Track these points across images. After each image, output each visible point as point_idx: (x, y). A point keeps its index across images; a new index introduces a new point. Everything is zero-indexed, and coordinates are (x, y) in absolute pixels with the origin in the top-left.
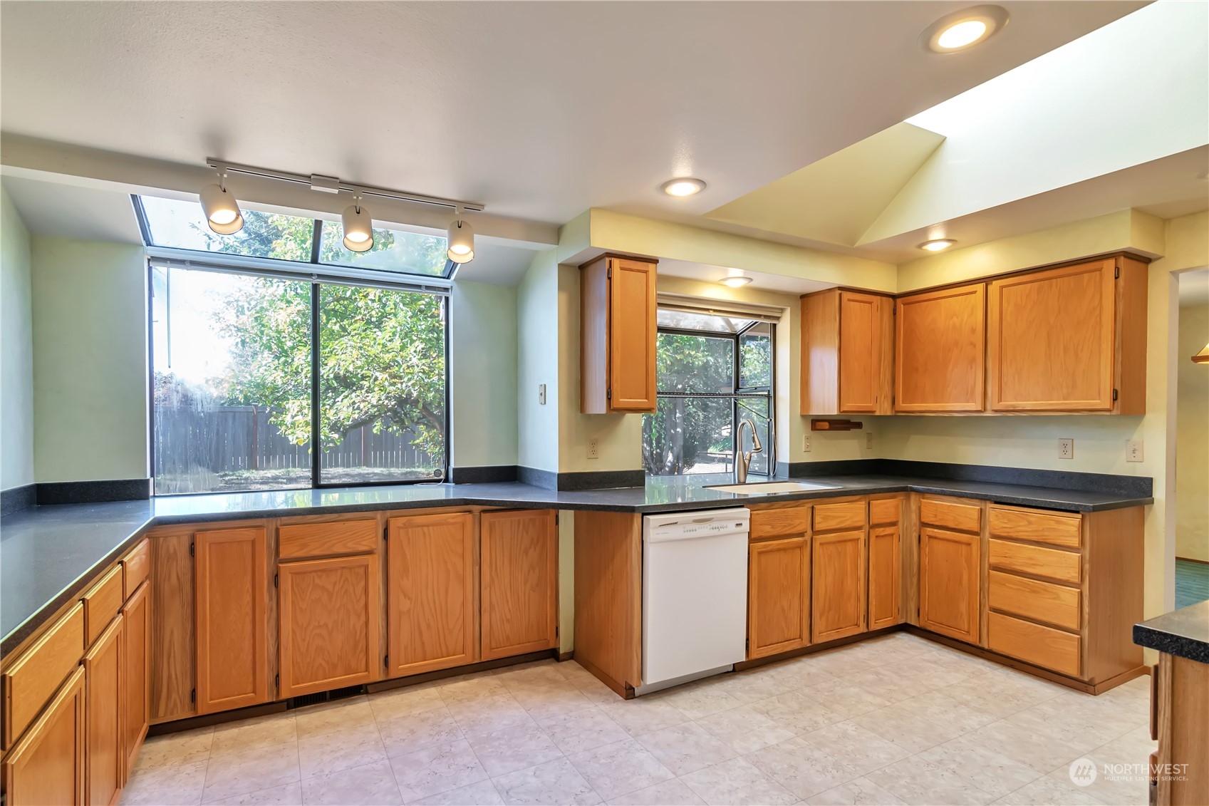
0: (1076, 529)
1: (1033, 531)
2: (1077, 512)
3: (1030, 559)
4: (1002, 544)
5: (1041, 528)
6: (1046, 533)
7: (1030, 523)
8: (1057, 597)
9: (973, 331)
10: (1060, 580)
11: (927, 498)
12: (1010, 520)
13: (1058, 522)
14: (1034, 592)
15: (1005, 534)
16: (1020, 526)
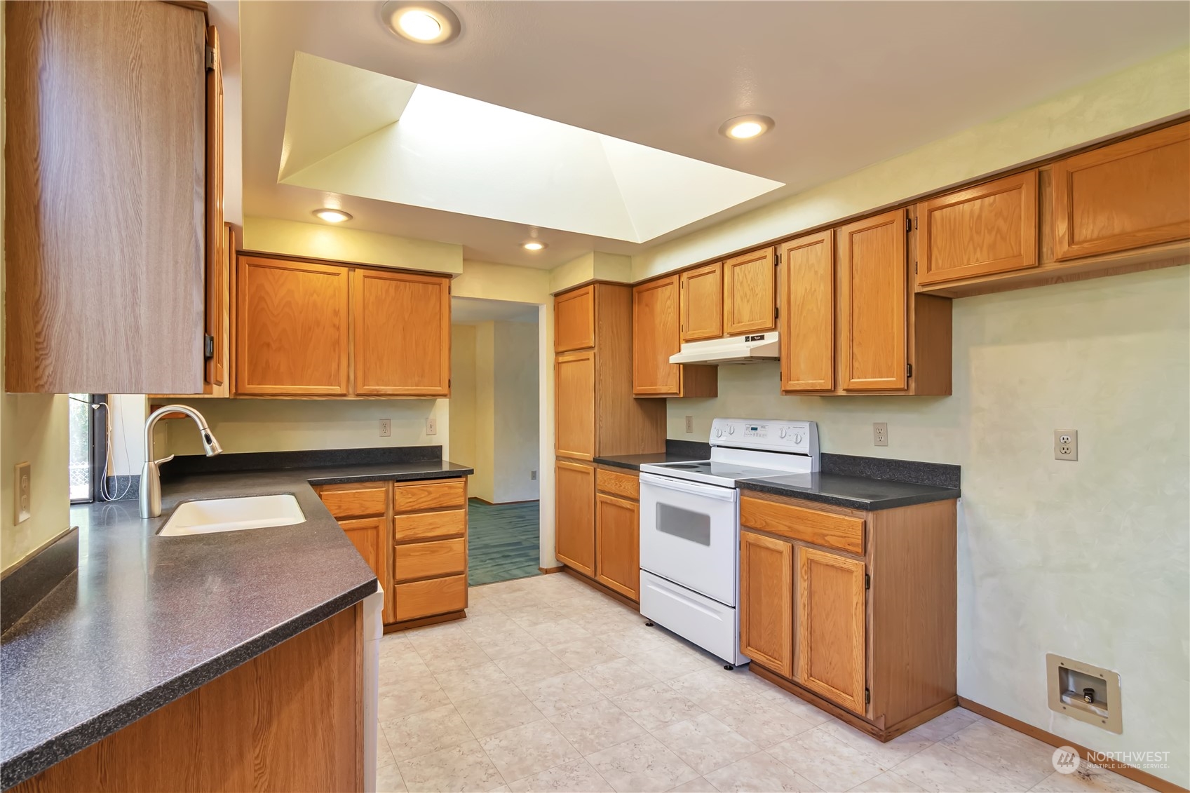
0: (462, 490)
1: (432, 500)
2: (460, 477)
3: (430, 524)
4: (407, 518)
5: (438, 495)
6: (442, 499)
7: (430, 493)
8: (451, 550)
9: (336, 313)
10: (452, 535)
11: (327, 490)
12: (414, 495)
13: (450, 487)
14: (433, 552)
15: (410, 508)
16: (421, 498)
